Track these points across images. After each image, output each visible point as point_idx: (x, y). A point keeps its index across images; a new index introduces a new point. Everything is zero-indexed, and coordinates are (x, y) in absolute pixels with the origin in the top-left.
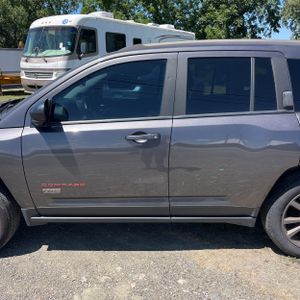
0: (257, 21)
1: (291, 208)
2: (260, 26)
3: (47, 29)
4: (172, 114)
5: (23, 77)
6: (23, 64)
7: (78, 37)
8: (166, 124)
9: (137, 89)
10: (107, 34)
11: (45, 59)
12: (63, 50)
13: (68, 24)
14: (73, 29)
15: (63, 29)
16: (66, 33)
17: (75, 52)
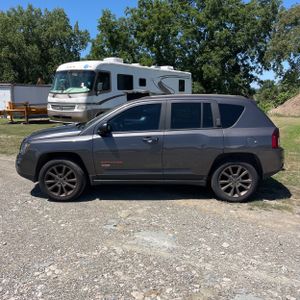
0: (249, 61)
1: (223, 175)
2: (251, 65)
3: (72, 72)
4: (165, 129)
5: (50, 108)
6: (50, 99)
7: (96, 78)
8: (161, 133)
9: (143, 119)
10: (118, 75)
11: (69, 95)
12: (84, 88)
13: (89, 69)
14: (92, 72)
15: (84, 72)
16: (87, 75)
17: (93, 90)
